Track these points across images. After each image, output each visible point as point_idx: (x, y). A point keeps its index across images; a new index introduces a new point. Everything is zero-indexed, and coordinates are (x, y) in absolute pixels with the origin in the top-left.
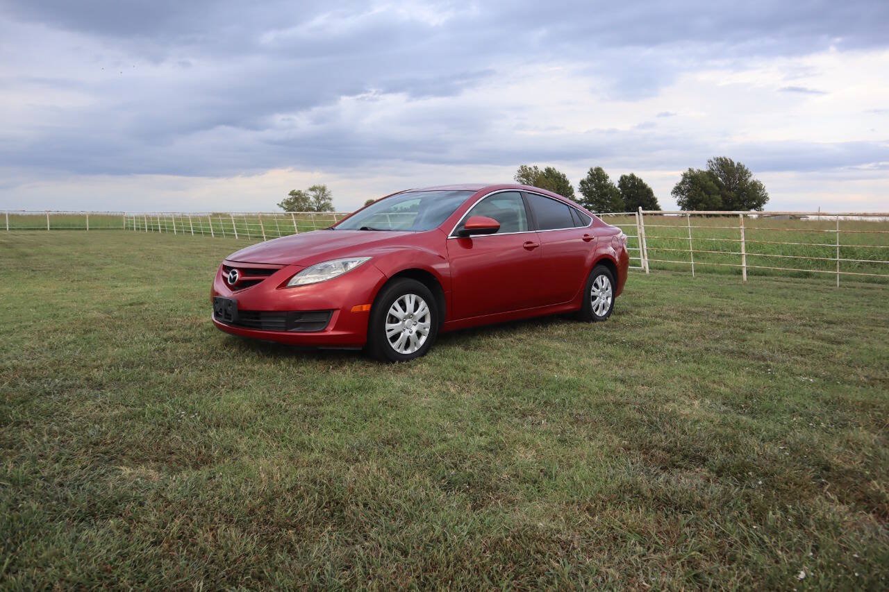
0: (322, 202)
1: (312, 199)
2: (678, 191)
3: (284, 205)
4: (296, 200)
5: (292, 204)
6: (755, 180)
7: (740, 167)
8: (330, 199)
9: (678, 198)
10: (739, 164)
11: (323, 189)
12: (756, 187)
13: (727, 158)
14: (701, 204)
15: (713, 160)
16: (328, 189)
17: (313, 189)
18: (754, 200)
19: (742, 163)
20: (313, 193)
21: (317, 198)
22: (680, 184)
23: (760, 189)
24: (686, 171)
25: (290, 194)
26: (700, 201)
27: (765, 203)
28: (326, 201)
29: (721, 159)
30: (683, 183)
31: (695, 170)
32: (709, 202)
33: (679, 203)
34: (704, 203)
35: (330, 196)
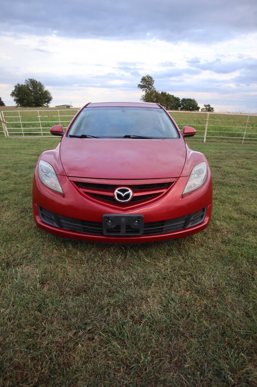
2: (13, 94)
6: (46, 90)
7: (40, 84)
9: (14, 97)
10: (39, 82)
12: (47, 93)
13: (34, 79)
14: (25, 101)
15: (28, 80)
18: (47, 98)
19: (41, 82)
22: (14, 91)
23: (49, 94)
24: (16, 84)
26: (25, 99)
27: (51, 100)
29: (31, 79)
30: (15, 90)
31: (20, 84)
32: (28, 100)
33: (15, 100)
34: (26, 100)
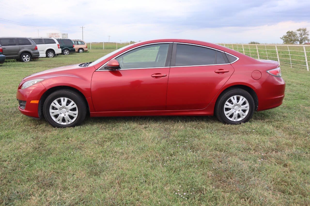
0: (303, 37)
1: (298, 35)
3: (283, 38)
4: (290, 36)
5: (287, 37)
8: (308, 35)
11: (304, 30)
16: (307, 30)
17: (299, 30)
20: (299, 32)
21: (301, 35)
25: (287, 33)
28: (306, 35)
35: (308, 33)
